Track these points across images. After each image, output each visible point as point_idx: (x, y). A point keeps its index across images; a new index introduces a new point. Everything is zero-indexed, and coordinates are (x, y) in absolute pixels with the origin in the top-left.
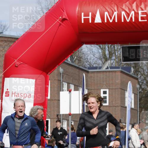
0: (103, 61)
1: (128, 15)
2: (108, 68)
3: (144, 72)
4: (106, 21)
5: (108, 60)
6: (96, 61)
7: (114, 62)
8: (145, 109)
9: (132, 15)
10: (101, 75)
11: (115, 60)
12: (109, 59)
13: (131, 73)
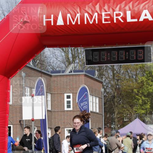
0: (66, 64)
1: (91, 17)
2: (71, 72)
3: (108, 75)
5: (71, 63)
6: (59, 65)
7: (77, 66)
8: (111, 113)
9: (95, 17)
10: (65, 79)
11: (78, 63)
12: (73, 63)
13: (95, 77)
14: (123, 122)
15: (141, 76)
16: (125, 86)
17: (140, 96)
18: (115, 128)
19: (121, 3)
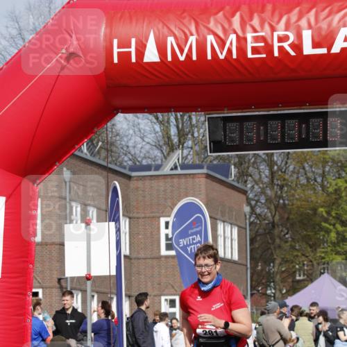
0: (164, 151)
1: (222, 43)
2: (176, 168)
3: (260, 175)
4: (170, 59)
5: (176, 149)
6: (148, 152)
7: (189, 154)
8: (265, 262)
9: (231, 43)
10: (161, 184)
11: (191, 148)
12: (179, 148)
13: (230, 179)
14: (293, 281)
15: (334, 178)
16: (297, 199)
17: (333, 222)
18: (274, 297)
19: (289, 11)
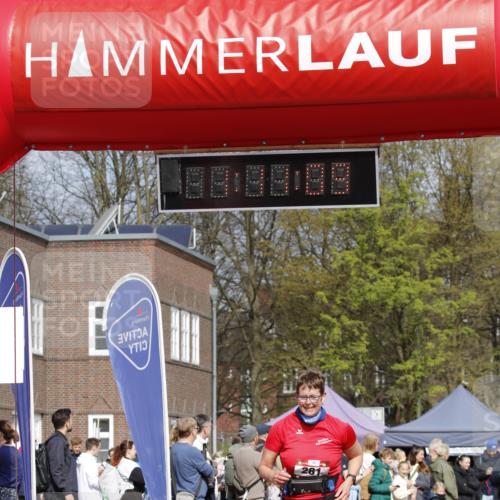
0: (96, 206)
1: (182, 52)
2: (112, 230)
3: (234, 243)
5: (114, 203)
6: (74, 207)
7: (132, 211)
8: (239, 369)
9: (195, 52)
11: (136, 202)
12: (117, 201)
13: (190, 248)
14: (278, 397)
15: (340, 249)
16: (286, 279)
17: (337, 312)
18: (251, 418)
19: (280, 7)
